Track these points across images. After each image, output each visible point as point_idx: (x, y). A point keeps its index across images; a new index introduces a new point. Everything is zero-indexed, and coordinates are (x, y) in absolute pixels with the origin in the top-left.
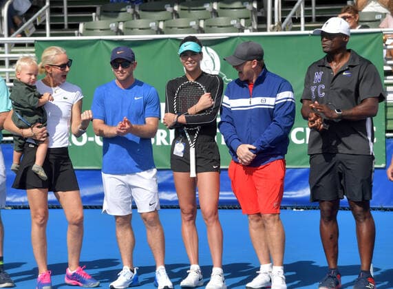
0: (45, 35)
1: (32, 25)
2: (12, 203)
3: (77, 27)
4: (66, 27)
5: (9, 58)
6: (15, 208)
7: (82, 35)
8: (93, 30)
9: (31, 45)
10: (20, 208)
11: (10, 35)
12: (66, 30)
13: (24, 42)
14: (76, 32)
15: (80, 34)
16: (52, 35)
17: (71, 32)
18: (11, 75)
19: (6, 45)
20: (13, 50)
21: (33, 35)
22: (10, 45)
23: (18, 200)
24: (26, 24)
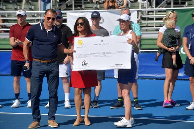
0: (171, 7)
1: (166, 3)
2: (155, 77)
3: (184, 3)
4: (180, 4)
5: (155, 17)
6: (157, 79)
7: (186, 7)
8: (191, 4)
9: (165, 11)
10: (159, 79)
11: (156, 7)
12: (180, 5)
13: (162, 10)
14: (184, 6)
15: (186, 6)
16: (174, 7)
17: (182, 5)
18: (156, 24)
19: (154, 12)
20: (157, 14)
21: (166, 7)
22: (156, 11)
23: (158, 76)
24: (163, 3)
